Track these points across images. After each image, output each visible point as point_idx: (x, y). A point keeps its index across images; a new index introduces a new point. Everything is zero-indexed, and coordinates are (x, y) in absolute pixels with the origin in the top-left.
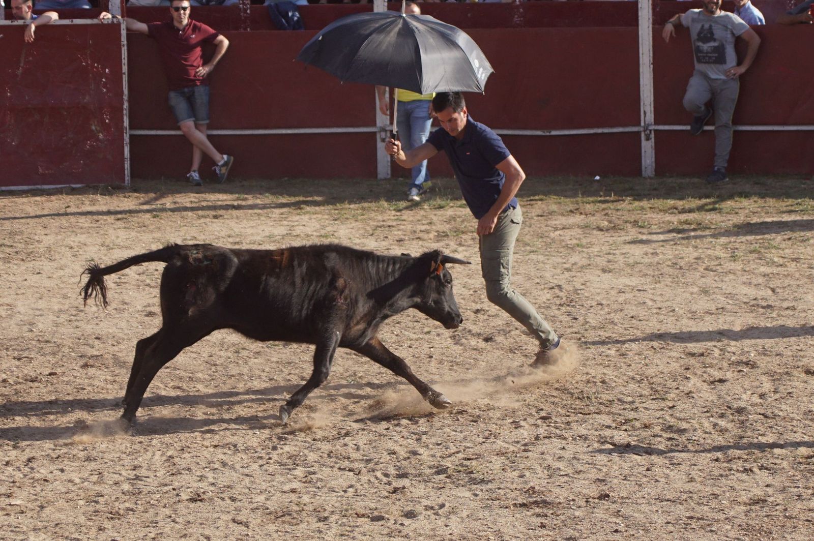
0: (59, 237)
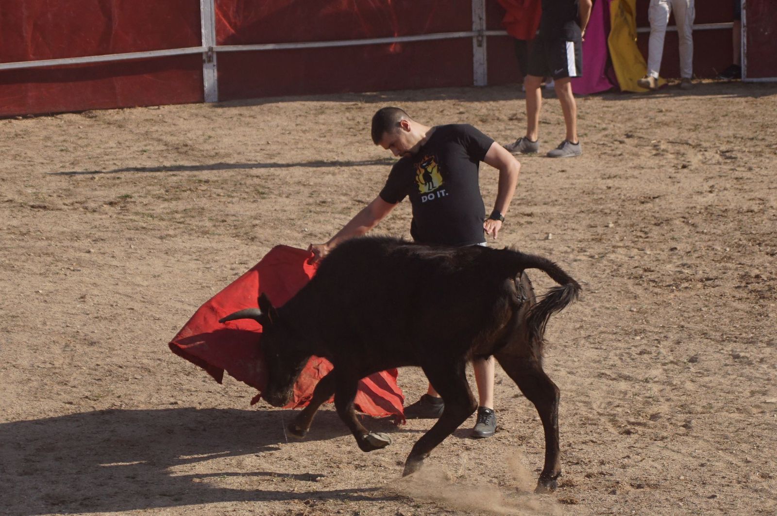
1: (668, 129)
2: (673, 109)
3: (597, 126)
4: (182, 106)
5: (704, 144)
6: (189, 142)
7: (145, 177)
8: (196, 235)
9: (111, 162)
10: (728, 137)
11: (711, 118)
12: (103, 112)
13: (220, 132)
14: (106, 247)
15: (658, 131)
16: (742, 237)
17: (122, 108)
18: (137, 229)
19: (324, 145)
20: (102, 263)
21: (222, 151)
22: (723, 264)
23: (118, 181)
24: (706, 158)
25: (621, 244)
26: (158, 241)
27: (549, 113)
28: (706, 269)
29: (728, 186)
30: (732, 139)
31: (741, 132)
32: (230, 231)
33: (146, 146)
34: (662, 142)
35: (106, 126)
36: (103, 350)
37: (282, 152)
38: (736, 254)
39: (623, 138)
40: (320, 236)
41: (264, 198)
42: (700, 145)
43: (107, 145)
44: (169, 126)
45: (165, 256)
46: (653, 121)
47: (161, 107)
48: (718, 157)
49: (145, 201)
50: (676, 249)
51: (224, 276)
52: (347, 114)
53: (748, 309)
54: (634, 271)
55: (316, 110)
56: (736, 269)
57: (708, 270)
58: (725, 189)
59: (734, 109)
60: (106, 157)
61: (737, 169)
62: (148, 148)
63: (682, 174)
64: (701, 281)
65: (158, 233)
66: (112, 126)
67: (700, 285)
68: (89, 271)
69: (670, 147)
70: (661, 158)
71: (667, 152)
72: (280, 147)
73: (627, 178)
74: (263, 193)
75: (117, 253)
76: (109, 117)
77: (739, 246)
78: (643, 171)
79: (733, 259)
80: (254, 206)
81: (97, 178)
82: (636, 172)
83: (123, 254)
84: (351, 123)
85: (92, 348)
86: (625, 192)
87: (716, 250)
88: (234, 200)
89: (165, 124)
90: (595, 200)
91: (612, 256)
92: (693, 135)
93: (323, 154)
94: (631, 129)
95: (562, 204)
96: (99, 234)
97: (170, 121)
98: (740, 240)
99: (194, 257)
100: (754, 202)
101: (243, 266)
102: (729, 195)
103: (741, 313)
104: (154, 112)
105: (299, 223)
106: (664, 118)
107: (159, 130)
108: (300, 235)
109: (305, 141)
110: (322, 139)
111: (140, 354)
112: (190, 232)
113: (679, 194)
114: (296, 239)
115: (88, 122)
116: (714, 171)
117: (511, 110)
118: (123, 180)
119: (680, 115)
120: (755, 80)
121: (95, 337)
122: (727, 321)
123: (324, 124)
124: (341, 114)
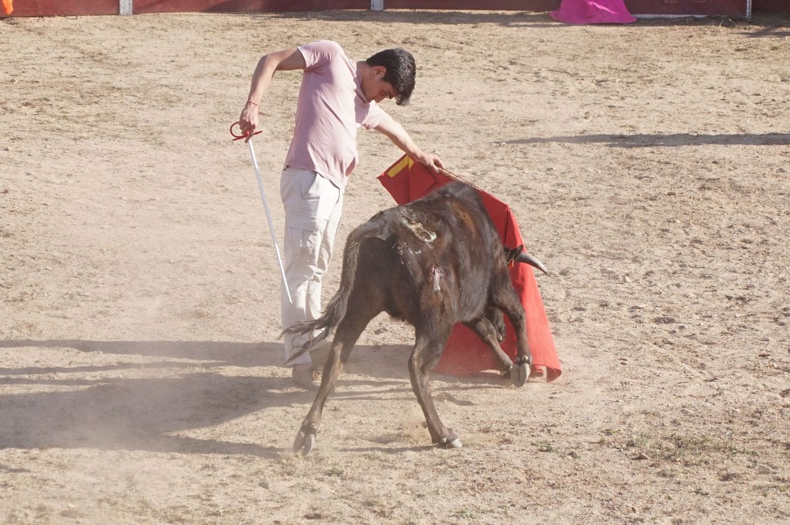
0: (681, 65)
1: (548, 58)
2: (554, 39)
3: (484, 52)
4: (98, 17)
5: (582, 74)
6: (104, 52)
7: (62, 82)
8: (108, 138)
9: (30, 67)
10: (604, 68)
11: (589, 49)
12: (25, 19)
13: (133, 43)
14: (23, 146)
15: (539, 59)
16: (613, 161)
17: (42, 17)
18: (53, 131)
19: (230, 59)
20: (19, 160)
21: (134, 61)
22: (595, 185)
23: (36, 85)
24: (582, 86)
25: (502, 163)
26: (73, 142)
27: (439, 38)
28: (579, 189)
29: (602, 113)
30: (607, 70)
31: (615, 64)
32: (140, 136)
33: (63, 53)
34: (543, 69)
35: (27, 32)
36: (17, 242)
37: (191, 64)
38: (607, 176)
39: (507, 65)
40: (223, 143)
41: (172, 106)
42: (577, 74)
43: (26, 51)
44: (86, 35)
45: (78, 156)
46: (535, 50)
47: (79, 17)
48: (593, 85)
49: (61, 104)
50: (552, 169)
51: (133, 177)
52: (252, 31)
53: (616, 228)
54: (512, 188)
55: (223, 26)
56: (607, 191)
57: (580, 190)
58: (599, 116)
59: (610, 42)
60: (26, 62)
61: (611, 97)
62: (65, 55)
63: (560, 101)
64: (574, 200)
65: (73, 135)
66: (32, 33)
67: (573, 204)
68: (7, 168)
69: (550, 74)
70: (541, 84)
71: (547, 79)
73: (509, 102)
74: (172, 102)
75: (33, 152)
76: (29, 24)
77: (610, 169)
78: (524, 96)
79: (604, 181)
80: (163, 113)
81: (17, 81)
82: (518, 97)
83: (39, 153)
84: (255, 39)
85: (7, 240)
86: (506, 115)
87: (589, 172)
88: (145, 107)
89: (81, 33)
90: (479, 121)
91: (493, 174)
92: (571, 64)
93: (229, 68)
94: (514, 57)
95: (448, 124)
96: (17, 134)
97: (87, 30)
98: (611, 163)
99: (105, 158)
100: (625, 129)
101: (151, 169)
102: (602, 121)
103: (610, 231)
104: (72, 22)
105: (204, 131)
106: (545, 48)
107: (76, 38)
108: (205, 142)
109: (212, 55)
110: (228, 54)
111: (52, 247)
112: (101, 135)
113: (557, 119)
114: (201, 146)
115: (9, 28)
116: (589, 99)
117: (405, 34)
118: (41, 84)
119: (560, 45)
121: (11, 230)
122: (597, 237)
123: (230, 40)
124: (246, 31)
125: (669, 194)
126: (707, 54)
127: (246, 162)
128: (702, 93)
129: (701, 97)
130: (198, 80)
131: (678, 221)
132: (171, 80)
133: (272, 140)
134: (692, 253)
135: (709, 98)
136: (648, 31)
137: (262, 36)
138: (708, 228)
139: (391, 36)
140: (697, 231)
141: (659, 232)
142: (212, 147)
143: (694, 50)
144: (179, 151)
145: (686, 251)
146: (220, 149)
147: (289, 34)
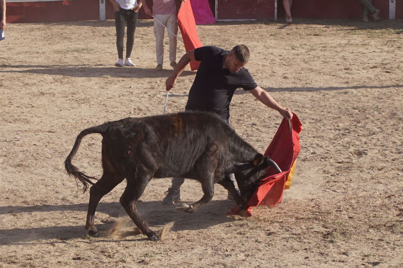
11: (202, 36)
19: (33, 45)
25: (163, 90)
31: (215, 43)
34: (181, 46)
37: (15, 47)
40: (31, 85)
50: (186, 93)
52: (44, 31)
54: (168, 102)
55: (30, 29)
59: (212, 33)
70: (180, 53)
71: (183, 51)
72: (14, 45)
84: (45, 35)
91: (159, 96)
93: (33, 49)
105: (22, 79)
108: (22, 84)
109: (25, 43)
110: (32, 42)
114: (20, 86)
120: (221, 20)
123: (33, 36)
124: (41, 31)
125: (241, 103)
126: (257, 37)
127: (42, 93)
128: (255, 56)
129: (255, 57)
130: (19, 55)
131: (245, 116)
132: (6, 56)
133: (54, 82)
134: (252, 130)
135: (258, 58)
136: (230, 27)
137: (49, 34)
138: (259, 118)
139: (109, 32)
140: (254, 120)
141: (236, 121)
142: (25, 86)
143: (251, 36)
144: (10, 89)
145: (249, 129)
146: (29, 87)
147: (61, 32)
